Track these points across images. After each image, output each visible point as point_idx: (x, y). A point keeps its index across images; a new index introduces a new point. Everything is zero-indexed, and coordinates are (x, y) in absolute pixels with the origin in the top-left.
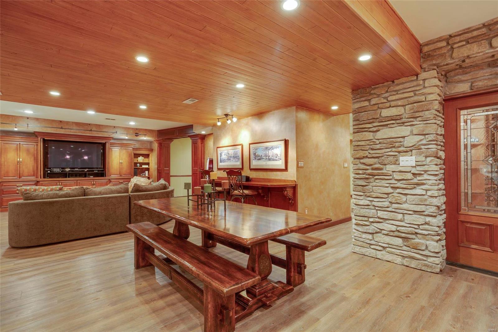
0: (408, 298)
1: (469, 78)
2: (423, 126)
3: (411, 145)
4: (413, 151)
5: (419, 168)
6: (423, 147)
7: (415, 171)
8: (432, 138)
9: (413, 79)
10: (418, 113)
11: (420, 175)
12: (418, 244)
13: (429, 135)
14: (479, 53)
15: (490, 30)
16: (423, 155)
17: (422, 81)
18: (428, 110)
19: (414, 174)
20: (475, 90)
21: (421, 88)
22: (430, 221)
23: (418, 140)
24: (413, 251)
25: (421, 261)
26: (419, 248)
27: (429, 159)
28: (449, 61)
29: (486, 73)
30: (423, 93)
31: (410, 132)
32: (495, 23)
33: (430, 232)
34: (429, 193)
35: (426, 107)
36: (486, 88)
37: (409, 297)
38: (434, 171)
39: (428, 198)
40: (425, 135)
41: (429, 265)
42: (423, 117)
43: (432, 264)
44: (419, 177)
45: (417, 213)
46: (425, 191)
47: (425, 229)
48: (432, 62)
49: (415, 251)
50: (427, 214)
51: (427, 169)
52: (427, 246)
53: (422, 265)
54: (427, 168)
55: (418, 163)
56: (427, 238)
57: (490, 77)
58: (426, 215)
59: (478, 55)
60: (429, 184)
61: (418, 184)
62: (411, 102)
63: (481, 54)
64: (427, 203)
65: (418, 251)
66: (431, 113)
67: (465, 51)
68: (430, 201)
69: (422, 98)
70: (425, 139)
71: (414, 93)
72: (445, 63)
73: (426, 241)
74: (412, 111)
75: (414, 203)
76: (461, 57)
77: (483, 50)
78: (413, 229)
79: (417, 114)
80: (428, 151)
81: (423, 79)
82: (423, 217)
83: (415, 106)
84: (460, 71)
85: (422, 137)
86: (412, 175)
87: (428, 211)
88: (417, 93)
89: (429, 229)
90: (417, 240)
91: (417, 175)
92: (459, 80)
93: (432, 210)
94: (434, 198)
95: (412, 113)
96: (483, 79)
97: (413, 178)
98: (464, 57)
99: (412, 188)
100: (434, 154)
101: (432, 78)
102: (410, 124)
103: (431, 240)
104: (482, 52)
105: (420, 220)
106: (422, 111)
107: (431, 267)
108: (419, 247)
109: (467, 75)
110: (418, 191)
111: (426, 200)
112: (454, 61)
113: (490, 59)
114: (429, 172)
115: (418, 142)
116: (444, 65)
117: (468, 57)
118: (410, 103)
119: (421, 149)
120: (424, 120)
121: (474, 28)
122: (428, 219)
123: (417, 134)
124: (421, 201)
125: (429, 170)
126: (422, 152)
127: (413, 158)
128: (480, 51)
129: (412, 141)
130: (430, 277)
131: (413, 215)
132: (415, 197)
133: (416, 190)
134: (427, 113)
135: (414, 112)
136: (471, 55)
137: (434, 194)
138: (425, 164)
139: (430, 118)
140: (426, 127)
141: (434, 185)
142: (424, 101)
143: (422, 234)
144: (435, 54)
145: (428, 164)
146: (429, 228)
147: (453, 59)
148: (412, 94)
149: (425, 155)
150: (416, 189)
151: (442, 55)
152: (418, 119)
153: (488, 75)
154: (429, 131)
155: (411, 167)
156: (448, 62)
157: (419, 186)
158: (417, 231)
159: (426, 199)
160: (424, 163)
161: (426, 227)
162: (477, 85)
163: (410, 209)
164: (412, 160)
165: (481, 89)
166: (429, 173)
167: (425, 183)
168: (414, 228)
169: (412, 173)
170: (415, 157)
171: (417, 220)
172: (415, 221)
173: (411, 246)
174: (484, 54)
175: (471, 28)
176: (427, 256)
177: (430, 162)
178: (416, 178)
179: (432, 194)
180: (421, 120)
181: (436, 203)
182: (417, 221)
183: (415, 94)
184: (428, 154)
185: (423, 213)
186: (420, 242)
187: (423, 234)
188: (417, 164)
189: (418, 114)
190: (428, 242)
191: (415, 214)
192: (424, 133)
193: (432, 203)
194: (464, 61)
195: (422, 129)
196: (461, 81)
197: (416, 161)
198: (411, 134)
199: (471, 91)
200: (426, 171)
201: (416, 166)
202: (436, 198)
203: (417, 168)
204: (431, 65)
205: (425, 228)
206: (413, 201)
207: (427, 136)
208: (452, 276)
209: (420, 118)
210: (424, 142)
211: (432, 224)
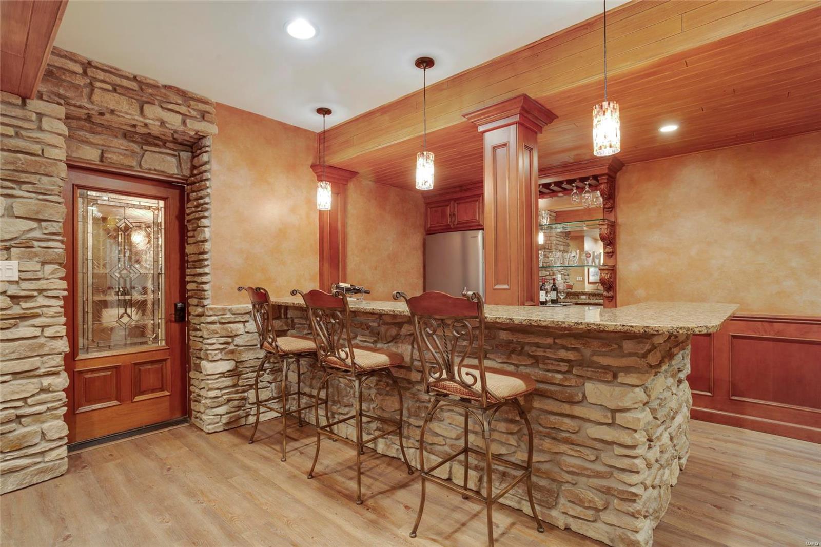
0: (70, 539)
1: (101, 142)
2: (36, 204)
3: (7, 237)
4: (12, 250)
5: (25, 285)
6: (36, 244)
7: (18, 292)
8: (57, 230)
9: (13, 100)
10: (26, 175)
11: (27, 299)
12: (24, 436)
13: (49, 223)
14: (127, 114)
15: (142, 89)
16: (37, 259)
17: (34, 115)
18: (47, 175)
19: (12, 297)
20: (105, 164)
21: (32, 128)
22: (52, 384)
23: (27, 229)
24: (12, 457)
25: (29, 470)
26: (25, 445)
27: (49, 268)
28: (84, 102)
29: (122, 144)
30: (38, 140)
31: (5, 210)
32: (147, 83)
33: (49, 405)
34: (49, 332)
35: (43, 167)
36: (120, 166)
37: (69, 536)
38: (60, 290)
39: (46, 341)
40: (39, 221)
41: (48, 468)
42: (36, 186)
43: (53, 463)
44: (26, 302)
45: (22, 375)
46: (40, 329)
47: (39, 402)
48: (56, 89)
49: (16, 454)
50: (44, 372)
51: (45, 287)
52: (42, 432)
53: (32, 475)
54: (46, 284)
55: (24, 275)
56: (41, 419)
57: (125, 152)
58: (42, 374)
59: (126, 116)
60: (48, 315)
61: (23, 318)
62: (9, 146)
63: (129, 117)
64: (46, 350)
65: (24, 451)
66: (55, 182)
67: (111, 101)
68: (52, 345)
69: (37, 148)
70: (38, 230)
71: (15, 131)
72: (78, 103)
73: (40, 425)
74: (12, 167)
75: (13, 356)
76: (104, 107)
77: (133, 113)
78: (12, 411)
79: (24, 177)
80: (47, 252)
81: (38, 111)
82: (35, 380)
83: (21, 160)
84: (87, 125)
85: (34, 225)
86: (9, 299)
87: (47, 365)
88: (23, 133)
89: (49, 399)
90: (21, 431)
91: (21, 299)
92: (86, 139)
93: (54, 363)
94: (57, 340)
95: (10, 170)
96: (118, 153)
97: (12, 305)
98: (107, 108)
99: (10, 326)
100: (60, 258)
101: (56, 118)
102: (5, 193)
103: (52, 419)
104: (131, 115)
105: (29, 386)
106: (34, 173)
107: (52, 469)
108: (26, 442)
109: (98, 137)
110: (24, 330)
111: (42, 346)
112: (93, 107)
113: (129, 129)
114: (48, 292)
115: (24, 232)
116: (75, 106)
117: (112, 112)
118: (5, 148)
119: (33, 247)
120: (39, 191)
121: (123, 74)
122: (46, 381)
123: (24, 216)
124: (31, 350)
125: (49, 288)
126: (35, 253)
127: (14, 264)
128: (130, 112)
129: (11, 229)
130: (57, 486)
131: (11, 383)
132: (17, 343)
133: (18, 330)
134: (46, 181)
135: (14, 170)
136: (118, 112)
137: (59, 332)
138: (42, 276)
139: (52, 190)
140: (45, 206)
141: (59, 316)
142: (38, 155)
143: (35, 412)
144: (63, 77)
145: (46, 277)
146: (48, 397)
147: (92, 103)
148: (11, 131)
149: (41, 260)
150: (18, 328)
151: (77, 87)
152: (24, 187)
153: (123, 149)
154: (51, 215)
155: (7, 283)
156: (82, 104)
157: (26, 321)
158: (20, 412)
159: (42, 344)
160: (40, 275)
161: (43, 396)
162: (110, 158)
163: (6, 370)
164: (11, 267)
165: (113, 165)
166: (49, 295)
167: (41, 313)
168: (15, 408)
169: (9, 296)
170: (17, 262)
171: (23, 388)
172: (17, 393)
173: (7, 448)
174: (132, 119)
175: (120, 71)
176: (43, 453)
177: (52, 273)
178: (19, 304)
179: (55, 332)
180: (31, 190)
181: (62, 348)
182: (22, 391)
183: (17, 135)
184: (48, 258)
185: (37, 373)
186: (28, 432)
187: (38, 412)
188: (22, 277)
189: (26, 177)
190: (45, 426)
191: (15, 379)
192: (40, 217)
193: (54, 349)
194: (102, 114)
195: (35, 208)
196: (87, 142)
197: (20, 271)
198: (6, 213)
199: (101, 163)
200: (41, 291)
201: (21, 282)
202: (61, 339)
203: (21, 285)
204: (53, 93)
205: (39, 400)
206: (14, 352)
207: (44, 224)
208: (86, 466)
209: (30, 185)
210: (37, 234)
211: (54, 387)
